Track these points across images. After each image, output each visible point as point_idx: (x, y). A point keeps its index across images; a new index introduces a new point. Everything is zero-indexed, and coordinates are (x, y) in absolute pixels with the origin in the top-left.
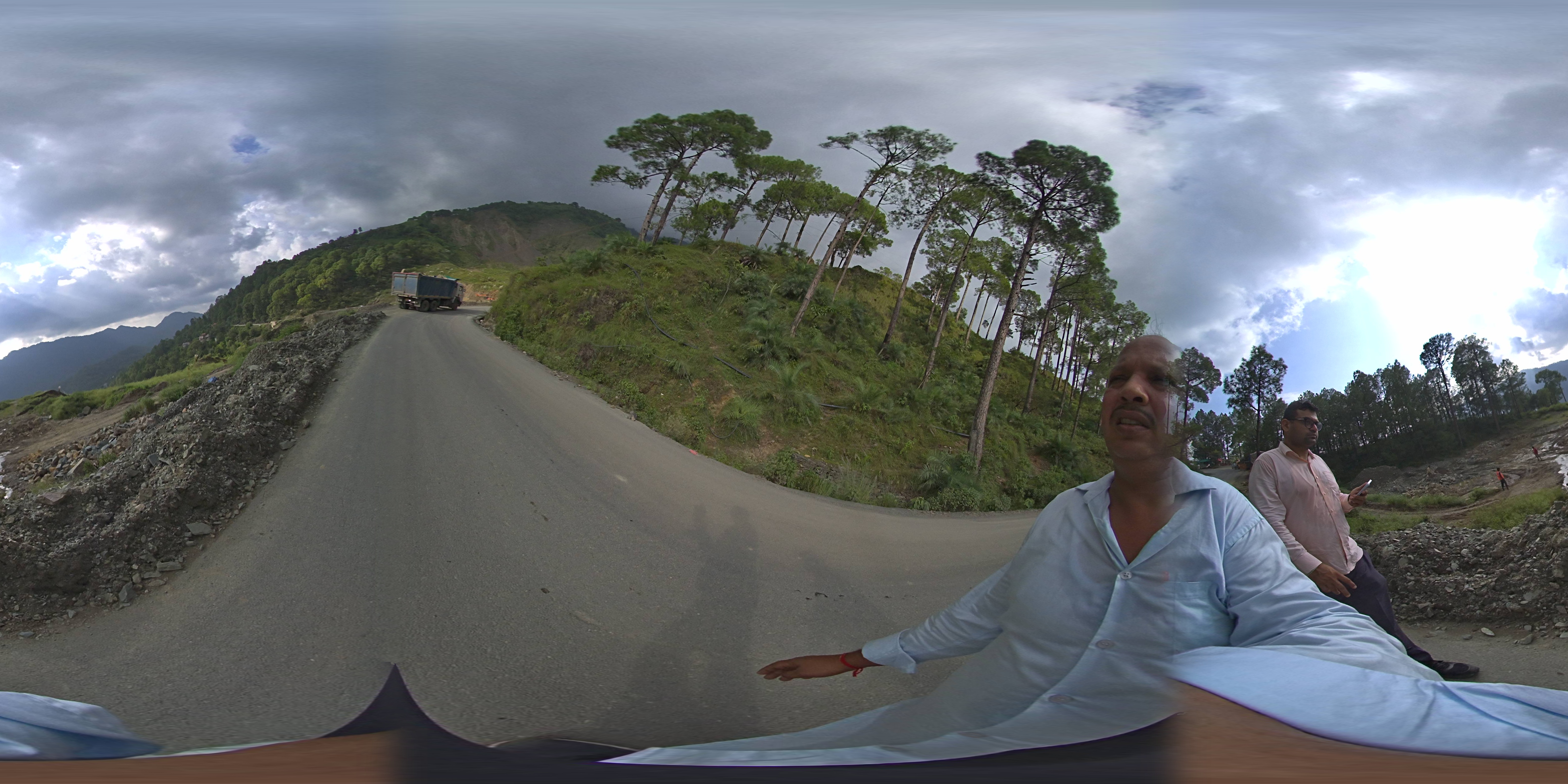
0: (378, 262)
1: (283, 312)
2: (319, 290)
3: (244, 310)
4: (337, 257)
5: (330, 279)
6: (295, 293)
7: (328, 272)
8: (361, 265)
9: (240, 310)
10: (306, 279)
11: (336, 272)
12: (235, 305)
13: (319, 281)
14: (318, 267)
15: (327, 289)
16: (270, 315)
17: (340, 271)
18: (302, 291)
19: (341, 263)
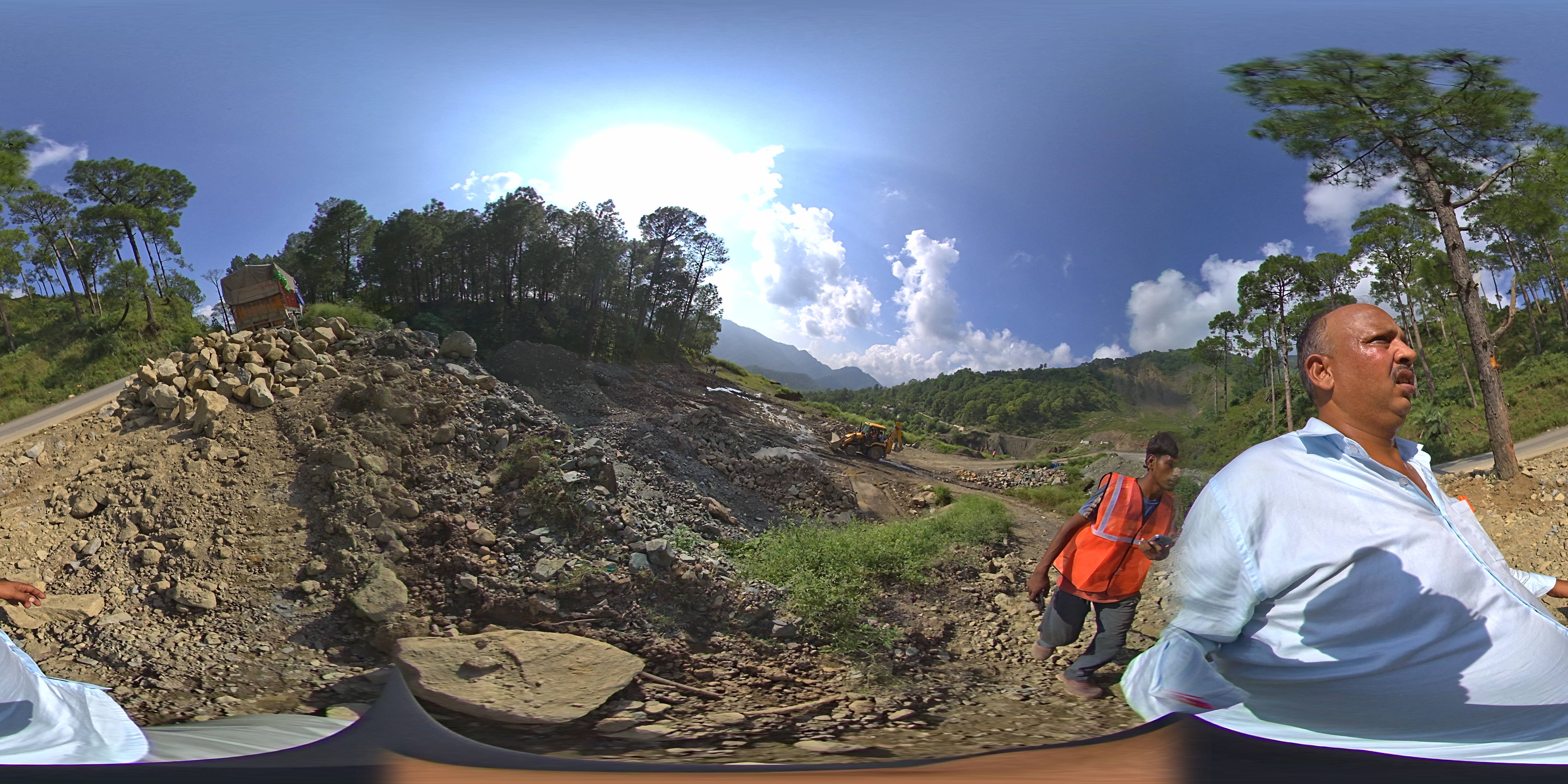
0: (1057, 403)
1: (969, 421)
2: (1006, 414)
3: (934, 404)
4: (1027, 389)
5: (1018, 408)
6: (986, 410)
7: (1018, 401)
8: (1045, 402)
9: (930, 402)
10: (998, 400)
11: (1024, 403)
12: (927, 395)
13: (1009, 407)
14: (1011, 394)
15: (1012, 416)
16: (957, 419)
17: (1027, 402)
18: (993, 410)
19: (1030, 394)
